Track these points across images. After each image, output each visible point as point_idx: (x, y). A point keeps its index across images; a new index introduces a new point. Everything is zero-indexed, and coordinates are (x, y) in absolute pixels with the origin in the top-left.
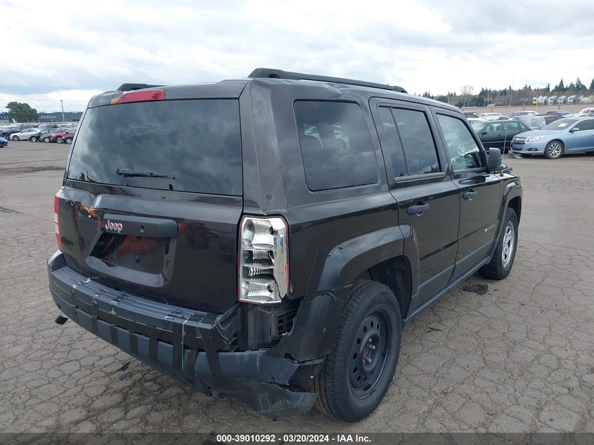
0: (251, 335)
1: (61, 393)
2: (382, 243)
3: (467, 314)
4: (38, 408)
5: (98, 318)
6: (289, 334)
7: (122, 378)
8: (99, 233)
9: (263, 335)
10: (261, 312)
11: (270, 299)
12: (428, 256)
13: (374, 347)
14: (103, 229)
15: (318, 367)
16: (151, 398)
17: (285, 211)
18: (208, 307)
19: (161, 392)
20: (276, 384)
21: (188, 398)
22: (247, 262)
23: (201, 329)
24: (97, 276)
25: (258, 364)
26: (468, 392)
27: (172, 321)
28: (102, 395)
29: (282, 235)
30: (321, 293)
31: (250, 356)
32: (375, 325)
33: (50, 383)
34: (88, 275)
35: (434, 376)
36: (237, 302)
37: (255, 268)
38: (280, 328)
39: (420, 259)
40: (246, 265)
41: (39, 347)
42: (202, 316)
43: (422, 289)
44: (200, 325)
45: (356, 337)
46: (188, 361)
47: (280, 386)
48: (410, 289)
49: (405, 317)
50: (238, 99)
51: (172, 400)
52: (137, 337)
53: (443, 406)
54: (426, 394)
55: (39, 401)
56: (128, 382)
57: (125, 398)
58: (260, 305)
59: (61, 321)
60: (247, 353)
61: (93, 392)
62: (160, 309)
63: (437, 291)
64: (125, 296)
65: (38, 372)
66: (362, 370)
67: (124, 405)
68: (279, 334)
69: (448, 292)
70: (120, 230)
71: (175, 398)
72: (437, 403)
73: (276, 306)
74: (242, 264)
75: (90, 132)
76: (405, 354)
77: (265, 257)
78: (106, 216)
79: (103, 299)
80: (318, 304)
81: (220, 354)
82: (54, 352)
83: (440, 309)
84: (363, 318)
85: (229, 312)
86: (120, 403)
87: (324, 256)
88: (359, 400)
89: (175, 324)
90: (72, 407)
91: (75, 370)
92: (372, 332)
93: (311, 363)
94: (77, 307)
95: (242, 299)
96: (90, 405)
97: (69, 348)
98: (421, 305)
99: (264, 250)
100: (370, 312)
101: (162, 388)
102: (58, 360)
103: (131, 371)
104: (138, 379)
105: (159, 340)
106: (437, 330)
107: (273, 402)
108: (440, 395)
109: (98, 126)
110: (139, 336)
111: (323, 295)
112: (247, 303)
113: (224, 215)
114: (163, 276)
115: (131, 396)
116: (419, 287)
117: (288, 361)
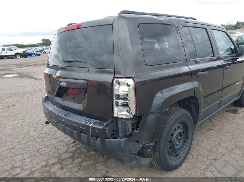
0: (120, 131)
1: (49, 152)
2: (186, 89)
3: (227, 123)
4: (40, 157)
5: (58, 123)
6: (137, 132)
7: (73, 147)
8: (58, 87)
9: (125, 132)
10: (124, 121)
11: (128, 116)
12: (207, 96)
13: (180, 138)
14: (59, 85)
15: (152, 146)
16: (83, 156)
17: (134, 75)
18: (101, 119)
19: (88, 153)
20: (131, 153)
21: (99, 156)
22: (117, 99)
23: (98, 128)
24: (59, 105)
25: (122, 145)
26: (227, 160)
27: (86, 124)
28: (65, 153)
29: (132, 86)
30: (152, 113)
31: (119, 141)
32: (181, 128)
33: (45, 147)
34: (56, 104)
35: (210, 151)
36: (113, 117)
37: (120, 102)
38: (133, 129)
39: (203, 98)
40: (116, 100)
41: (43, 133)
42: (98, 123)
43: (204, 111)
44: (97, 126)
45: (171, 133)
46: (93, 142)
47: (133, 154)
48: (198, 112)
49: (196, 124)
50: (112, 24)
51: (92, 157)
52: (73, 131)
53: (214, 165)
54: (206, 160)
55: (40, 154)
56: (75, 148)
57: (73, 155)
58: (123, 118)
59: (47, 123)
60: (118, 139)
61: (61, 151)
62: (82, 119)
63: (212, 112)
64: (69, 113)
65: (42, 142)
66: (174, 148)
67: (73, 158)
68: (132, 131)
69: (217, 112)
70: (65, 85)
71: (93, 156)
72: (211, 164)
73: (131, 119)
74: (115, 100)
75: (57, 44)
76: (196, 140)
77: (125, 97)
78: (61, 80)
79: (60, 115)
80: (151, 118)
81: (106, 139)
82: (48, 134)
83: (214, 120)
84: (174, 124)
85: (109, 121)
86: (71, 157)
87: (153, 96)
88: (172, 161)
89: (87, 126)
90: (53, 158)
91: (55, 142)
92: (179, 131)
93: (148, 145)
94: (51, 118)
95: (115, 115)
96: (60, 157)
97: (54, 133)
98: (203, 119)
99: (124, 93)
100: (178, 122)
101: (89, 152)
102: (50, 138)
103: (77, 144)
104: (79, 147)
105: (81, 132)
106: (212, 130)
107: (131, 161)
108: (212, 160)
109: (60, 42)
110: (74, 130)
111: (153, 114)
112: (118, 118)
113: (107, 78)
114: (83, 105)
115: (76, 154)
116: (203, 110)
117: (137, 144)
